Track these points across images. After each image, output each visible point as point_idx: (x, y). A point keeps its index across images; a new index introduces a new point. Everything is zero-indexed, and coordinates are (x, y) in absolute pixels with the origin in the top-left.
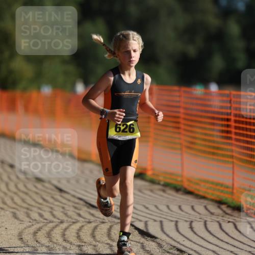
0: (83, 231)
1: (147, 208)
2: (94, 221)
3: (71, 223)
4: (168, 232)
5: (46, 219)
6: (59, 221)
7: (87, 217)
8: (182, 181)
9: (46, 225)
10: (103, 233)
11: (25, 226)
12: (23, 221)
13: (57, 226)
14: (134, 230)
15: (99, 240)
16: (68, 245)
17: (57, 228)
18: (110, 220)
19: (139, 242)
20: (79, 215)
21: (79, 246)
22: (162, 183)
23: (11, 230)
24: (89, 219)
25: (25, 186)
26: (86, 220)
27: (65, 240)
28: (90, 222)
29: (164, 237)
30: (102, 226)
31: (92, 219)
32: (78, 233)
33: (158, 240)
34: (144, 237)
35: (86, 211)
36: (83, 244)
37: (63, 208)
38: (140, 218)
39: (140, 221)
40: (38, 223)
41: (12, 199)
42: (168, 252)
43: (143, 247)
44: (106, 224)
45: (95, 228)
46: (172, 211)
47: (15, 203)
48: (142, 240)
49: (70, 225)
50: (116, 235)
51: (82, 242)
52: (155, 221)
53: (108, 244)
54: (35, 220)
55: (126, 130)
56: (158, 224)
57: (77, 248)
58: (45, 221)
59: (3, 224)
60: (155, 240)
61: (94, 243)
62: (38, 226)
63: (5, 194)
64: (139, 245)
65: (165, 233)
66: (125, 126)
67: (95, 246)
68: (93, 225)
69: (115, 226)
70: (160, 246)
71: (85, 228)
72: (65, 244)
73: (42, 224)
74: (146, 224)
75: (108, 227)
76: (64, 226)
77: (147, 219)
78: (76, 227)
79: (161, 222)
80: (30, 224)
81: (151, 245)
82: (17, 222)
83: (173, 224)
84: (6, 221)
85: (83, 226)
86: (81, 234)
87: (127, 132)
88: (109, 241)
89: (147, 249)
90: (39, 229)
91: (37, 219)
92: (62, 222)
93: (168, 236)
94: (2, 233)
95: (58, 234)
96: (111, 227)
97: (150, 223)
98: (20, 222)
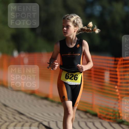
13: (3, 124)
20: (15, 118)
26: (18, 121)
31: (21, 120)
37: (7, 115)
49: (10, 124)
55: (72, 78)
66: (72, 75)
69: (33, 124)
74: (49, 123)
75: (30, 124)
79: (56, 122)
85: (16, 124)
87: (72, 79)
92: (6, 122)
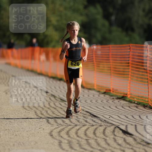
0: (89, 130)
1: (127, 117)
2: (96, 125)
3: (82, 126)
4: (140, 132)
5: (67, 124)
6: (75, 125)
7: (91, 123)
8: (148, 101)
9: (67, 127)
10: (101, 132)
11: (54, 128)
12: (53, 125)
13: (73, 127)
14: (119, 130)
15: (98, 136)
16: (80, 139)
17: (74, 129)
18: (105, 124)
19: (122, 138)
20: (86, 121)
21: (87, 140)
22: (136, 102)
23: (47, 130)
24: (93, 124)
25: (55, 104)
26: (90, 124)
27: (78, 136)
28: (93, 126)
29: (137, 134)
30: (100, 127)
31: (94, 123)
32: (85, 132)
33: (133, 136)
34: (125, 135)
35: (91, 119)
36: (89, 138)
37: (77, 117)
38: (122, 123)
39: (123, 125)
40: (62, 126)
41: (47, 112)
42: (140, 144)
43: (125, 140)
44: (103, 127)
45: (96, 129)
46: (142, 119)
47: (48, 114)
48: (125, 136)
49: (81, 127)
50: (108, 133)
51: (88, 137)
52: (132, 125)
53: (104, 138)
54: (61, 124)
56: (134, 127)
57: (85, 141)
58: (67, 125)
59: (42, 127)
60: (132, 136)
61: (95, 138)
62: (62, 127)
63: (43, 109)
64: (123, 139)
65: (138, 132)
67: (96, 140)
68: (95, 127)
69: (108, 128)
70: (135, 140)
71: (90, 129)
72: (78, 138)
73: (65, 127)
75: (104, 128)
76: (78, 127)
77: (127, 124)
78: (84, 128)
79: (136, 125)
80: (58, 126)
81: (129, 139)
82: (50, 125)
83: (143, 126)
84: (43, 125)
85: (89, 128)
86: (87, 132)
88: (104, 137)
89: (128, 141)
90: (63, 129)
91: (62, 124)
92: (76, 125)
93: (140, 134)
94: (41, 132)
95: (74, 132)
96: (105, 128)
97: (129, 126)
98: (51, 125)
